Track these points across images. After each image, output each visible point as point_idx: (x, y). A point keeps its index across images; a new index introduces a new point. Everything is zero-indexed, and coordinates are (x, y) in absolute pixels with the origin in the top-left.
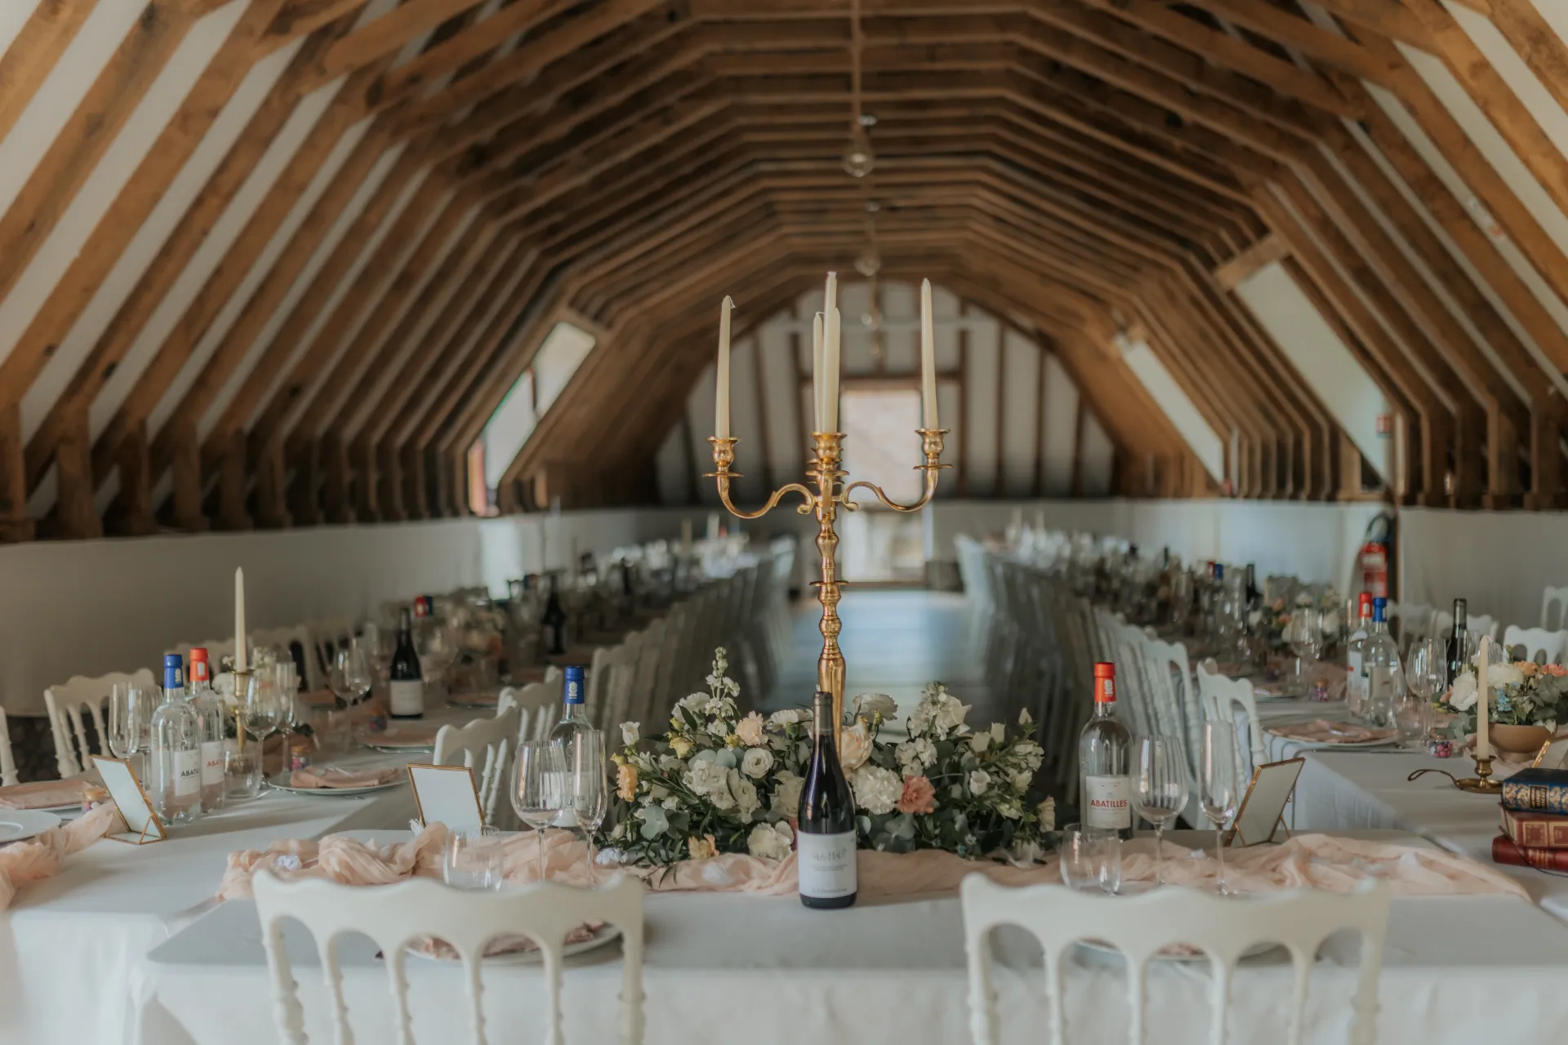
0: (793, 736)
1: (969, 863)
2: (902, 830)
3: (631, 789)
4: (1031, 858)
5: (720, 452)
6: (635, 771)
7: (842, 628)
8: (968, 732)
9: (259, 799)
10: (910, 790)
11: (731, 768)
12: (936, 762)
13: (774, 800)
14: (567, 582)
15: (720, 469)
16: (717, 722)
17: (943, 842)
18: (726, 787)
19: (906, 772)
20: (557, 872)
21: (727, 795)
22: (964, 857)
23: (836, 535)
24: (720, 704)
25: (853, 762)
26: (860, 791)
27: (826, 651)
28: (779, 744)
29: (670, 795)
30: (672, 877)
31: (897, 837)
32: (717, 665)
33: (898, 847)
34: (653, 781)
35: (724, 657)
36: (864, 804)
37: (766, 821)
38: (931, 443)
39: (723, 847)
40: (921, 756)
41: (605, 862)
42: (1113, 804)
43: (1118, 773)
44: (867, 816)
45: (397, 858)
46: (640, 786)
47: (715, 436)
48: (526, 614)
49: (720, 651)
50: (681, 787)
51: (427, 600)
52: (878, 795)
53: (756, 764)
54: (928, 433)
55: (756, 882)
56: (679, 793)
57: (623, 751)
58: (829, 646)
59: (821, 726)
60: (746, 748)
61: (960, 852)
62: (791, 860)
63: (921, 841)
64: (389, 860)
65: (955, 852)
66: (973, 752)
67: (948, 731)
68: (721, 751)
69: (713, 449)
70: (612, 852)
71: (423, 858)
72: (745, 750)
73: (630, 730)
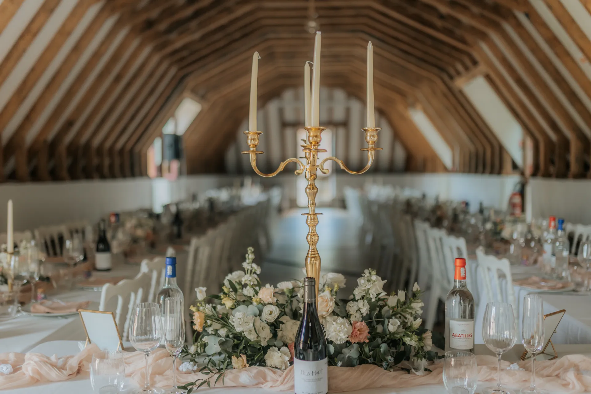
0: (290, 296)
1: (390, 373)
2: (352, 353)
3: (200, 325)
4: (423, 368)
5: (251, 139)
6: (203, 315)
7: (319, 240)
8: (386, 295)
9: (15, 318)
10: (356, 330)
11: (256, 317)
12: (369, 313)
13: (280, 333)
14: (183, 206)
15: (251, 149)
16: (248, 287)
17: (375, 359)
18: (253, 328)
19: (352, 319)
20: (157, 376)
21: (253, 332)
22: (386, 369)
23: (316, 187)
24: (250, 278)
25: (324, 313)
26: (327, 330)
27: (310, 253)
28: (282, 300)
29: (222, 327)
30: (222, 380)
31: (349, 357)
32: (248, 257)
33: (349, 364)
34: (214, 320)
35: (253, 252)
36: (330, 338)
37: (275, 346)
38: (370, 136)
39: (251, 361)
40: (361, 310)
41: (184, 370)
42: (465, 336)
43: (469, 318)
44: (332, 344)
45: (68, 366)
46: (206, 322)
47: (248, 130)
48: (165, 220)
49: (250, 249)
50: (228, 323)
51: (117, 215)
52: (338, 334)
53: (270, 314)
54: (369, 130)
55: (269, 384)
56: (228, 327)
57: (197, 304)
58: (312, 250)
59: (308, 298)
60: (264, 305)
61: (384, 366)
62: (290, 370)
63: (362, 360)
64: (61, 368)
65: (381, 366)
66: (389, 307)
67: (376, 296)
68: (250, 306)
69: (248, 137)
70: (189, 364)
71: (83, 365)
72: (264, 306)
73: (201, 292)
